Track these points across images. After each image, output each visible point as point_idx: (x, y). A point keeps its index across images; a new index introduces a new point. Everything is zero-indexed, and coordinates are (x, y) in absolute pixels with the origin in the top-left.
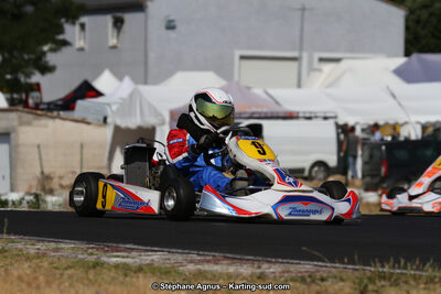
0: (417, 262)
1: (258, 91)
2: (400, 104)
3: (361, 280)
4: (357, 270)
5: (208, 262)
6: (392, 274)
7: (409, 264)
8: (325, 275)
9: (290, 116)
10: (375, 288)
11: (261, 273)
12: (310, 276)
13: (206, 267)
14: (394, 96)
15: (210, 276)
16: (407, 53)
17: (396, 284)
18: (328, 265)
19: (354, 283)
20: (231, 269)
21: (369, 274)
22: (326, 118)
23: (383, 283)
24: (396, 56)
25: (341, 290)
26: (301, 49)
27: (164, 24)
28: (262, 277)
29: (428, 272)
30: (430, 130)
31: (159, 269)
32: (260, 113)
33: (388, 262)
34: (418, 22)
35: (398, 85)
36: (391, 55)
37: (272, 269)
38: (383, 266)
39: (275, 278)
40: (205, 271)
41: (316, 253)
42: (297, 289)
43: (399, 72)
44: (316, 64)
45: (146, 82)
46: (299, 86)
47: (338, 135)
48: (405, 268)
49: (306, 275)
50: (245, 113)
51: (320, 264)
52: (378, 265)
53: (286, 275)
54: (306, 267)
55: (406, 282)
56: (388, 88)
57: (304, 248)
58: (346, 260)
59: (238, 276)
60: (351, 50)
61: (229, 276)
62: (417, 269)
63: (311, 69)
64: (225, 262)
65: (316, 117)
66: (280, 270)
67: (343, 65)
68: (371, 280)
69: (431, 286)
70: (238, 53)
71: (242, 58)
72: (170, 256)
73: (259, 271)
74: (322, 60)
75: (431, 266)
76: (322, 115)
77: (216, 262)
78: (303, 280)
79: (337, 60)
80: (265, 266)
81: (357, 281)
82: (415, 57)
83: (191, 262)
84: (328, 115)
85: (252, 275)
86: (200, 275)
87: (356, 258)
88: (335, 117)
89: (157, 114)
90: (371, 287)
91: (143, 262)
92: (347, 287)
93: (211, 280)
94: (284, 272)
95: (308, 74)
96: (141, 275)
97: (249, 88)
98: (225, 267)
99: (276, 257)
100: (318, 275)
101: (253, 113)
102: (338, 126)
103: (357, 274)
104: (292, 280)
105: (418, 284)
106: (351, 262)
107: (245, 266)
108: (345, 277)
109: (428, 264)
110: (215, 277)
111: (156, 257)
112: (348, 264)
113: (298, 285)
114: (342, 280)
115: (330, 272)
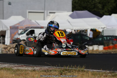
0: (75, 66)
1: (33, 21)
2: (71, 25)
3: (61, 71)
4: (60, 68)
5: (20, 66)
6: (69, 69)
7: (73, 67)
8: (51, 70)
9: (42, 28)
10: (64, 73)
11: (34, 69)
12: (47, 70)
13: (20, 68)
14: (69, 22)
15: (20, 70)
16: (73, 11)
17: (70, 72)
18: (52, 67)
19: (59, 72)
20: (26, 68)
21: (63, 69)
23: (66, 72)
25: (55, 74)
26: (45, 10)
27: (8, 3)
28: (34, 70)
29: (78, 69)
30: (79, 31)
31: (7, 69)
32: (34, 27)
33: (68, 66)
34: (75, 2)
35: (70, 19)
36: (68, 11)
37: (37, 68)
38: (66, 67)
39: (38, 71)
40: (19, 69)
41: (49, 64)
42: (44, 73)
44: (49, 14)
45: (3, 19)
46: (44, 20)
48: (72, 68)
49: (46, 70)
50: (30, 27)
51: (50, 67)
52: (65, 67)
53: (41, 70)
54: (46, 68)
55: (73, 71)
56: (68, 20)
57: (45, 63)
58: (57, 66)
59: (28, 70)
60: (58, 10)
61: (26, 70)
62: (76, 68)
63: (47, 15)
64: (24, 67)
66: (39, 68)
67: (56, 14)
68: (63, 71)
69: (79, 72)
70: (28, 11)
71: (29, 12)
72: (10, 65)
73: (33, 69)
74: (50, 13)
75: (79, 67)
77: (22, 66)
78: (45, 71)
79: (54, 13)
80: (35, 67)
81: (60, 71)
82: (75, 12)
83: (16, 67)
85: (32, 70)
86: (18, 70)
87: (59, 65)
89: (6, 27)
90: (63, 73)
91: (3, 67)
92: (57, 73)
93: (21, 71)
94: (40, 69)
95: (47, 17)
96: (2, 70)
97: (31, 20)
98: (25, 68)
99: (38, 65)
100: (49, 70)
101: (32, 27)
103: (59, 69)
104: (43, 71)
105: (76, 72)
106: (58, 66)
107: (30, 68)
108: (56, 70)
109: (78, 67)
110: (22, 70)
111: (6, 65)
112: (57, 67)
113: (44, 72)
114: (56, 71)
115: (52, 69)
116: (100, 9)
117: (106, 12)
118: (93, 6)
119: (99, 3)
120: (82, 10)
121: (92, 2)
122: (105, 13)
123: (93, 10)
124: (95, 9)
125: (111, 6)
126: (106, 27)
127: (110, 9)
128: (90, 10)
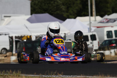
2: (29, 30)
14: (27, 28)
16: (31, 14)
22: (6, 35)
24: (28, 15)
34: (35, 4)
35: (28, 24)
36: (26, 15)
43: (29, 20)
44: (3, 18)
47: (10, 40)
56: (25, 25)
60: (14, 13)
65: (3, 34)
67: (11, 18)
74: (5, 16)
76: (5, 34)
79: (10, 17)
82: (33, 15)
84: (6, 34)
88: (9, 34)
102: (9, 37)
116: (64, 12)
117: (71, 14)
118: (55, 8)
119: (63, 4)
120: (42, 13)
121: (54, 3)
122: (70, 16)
123: (55, 13)
124: (58, 12)
125: (77, 8)
126: (70, 33)
127: (75, 11)
128: (52, 13)
